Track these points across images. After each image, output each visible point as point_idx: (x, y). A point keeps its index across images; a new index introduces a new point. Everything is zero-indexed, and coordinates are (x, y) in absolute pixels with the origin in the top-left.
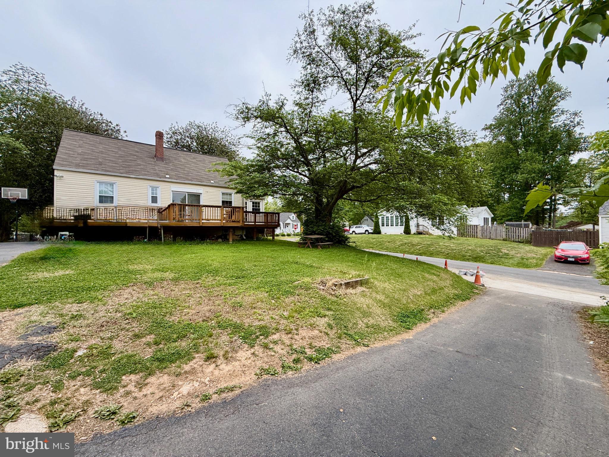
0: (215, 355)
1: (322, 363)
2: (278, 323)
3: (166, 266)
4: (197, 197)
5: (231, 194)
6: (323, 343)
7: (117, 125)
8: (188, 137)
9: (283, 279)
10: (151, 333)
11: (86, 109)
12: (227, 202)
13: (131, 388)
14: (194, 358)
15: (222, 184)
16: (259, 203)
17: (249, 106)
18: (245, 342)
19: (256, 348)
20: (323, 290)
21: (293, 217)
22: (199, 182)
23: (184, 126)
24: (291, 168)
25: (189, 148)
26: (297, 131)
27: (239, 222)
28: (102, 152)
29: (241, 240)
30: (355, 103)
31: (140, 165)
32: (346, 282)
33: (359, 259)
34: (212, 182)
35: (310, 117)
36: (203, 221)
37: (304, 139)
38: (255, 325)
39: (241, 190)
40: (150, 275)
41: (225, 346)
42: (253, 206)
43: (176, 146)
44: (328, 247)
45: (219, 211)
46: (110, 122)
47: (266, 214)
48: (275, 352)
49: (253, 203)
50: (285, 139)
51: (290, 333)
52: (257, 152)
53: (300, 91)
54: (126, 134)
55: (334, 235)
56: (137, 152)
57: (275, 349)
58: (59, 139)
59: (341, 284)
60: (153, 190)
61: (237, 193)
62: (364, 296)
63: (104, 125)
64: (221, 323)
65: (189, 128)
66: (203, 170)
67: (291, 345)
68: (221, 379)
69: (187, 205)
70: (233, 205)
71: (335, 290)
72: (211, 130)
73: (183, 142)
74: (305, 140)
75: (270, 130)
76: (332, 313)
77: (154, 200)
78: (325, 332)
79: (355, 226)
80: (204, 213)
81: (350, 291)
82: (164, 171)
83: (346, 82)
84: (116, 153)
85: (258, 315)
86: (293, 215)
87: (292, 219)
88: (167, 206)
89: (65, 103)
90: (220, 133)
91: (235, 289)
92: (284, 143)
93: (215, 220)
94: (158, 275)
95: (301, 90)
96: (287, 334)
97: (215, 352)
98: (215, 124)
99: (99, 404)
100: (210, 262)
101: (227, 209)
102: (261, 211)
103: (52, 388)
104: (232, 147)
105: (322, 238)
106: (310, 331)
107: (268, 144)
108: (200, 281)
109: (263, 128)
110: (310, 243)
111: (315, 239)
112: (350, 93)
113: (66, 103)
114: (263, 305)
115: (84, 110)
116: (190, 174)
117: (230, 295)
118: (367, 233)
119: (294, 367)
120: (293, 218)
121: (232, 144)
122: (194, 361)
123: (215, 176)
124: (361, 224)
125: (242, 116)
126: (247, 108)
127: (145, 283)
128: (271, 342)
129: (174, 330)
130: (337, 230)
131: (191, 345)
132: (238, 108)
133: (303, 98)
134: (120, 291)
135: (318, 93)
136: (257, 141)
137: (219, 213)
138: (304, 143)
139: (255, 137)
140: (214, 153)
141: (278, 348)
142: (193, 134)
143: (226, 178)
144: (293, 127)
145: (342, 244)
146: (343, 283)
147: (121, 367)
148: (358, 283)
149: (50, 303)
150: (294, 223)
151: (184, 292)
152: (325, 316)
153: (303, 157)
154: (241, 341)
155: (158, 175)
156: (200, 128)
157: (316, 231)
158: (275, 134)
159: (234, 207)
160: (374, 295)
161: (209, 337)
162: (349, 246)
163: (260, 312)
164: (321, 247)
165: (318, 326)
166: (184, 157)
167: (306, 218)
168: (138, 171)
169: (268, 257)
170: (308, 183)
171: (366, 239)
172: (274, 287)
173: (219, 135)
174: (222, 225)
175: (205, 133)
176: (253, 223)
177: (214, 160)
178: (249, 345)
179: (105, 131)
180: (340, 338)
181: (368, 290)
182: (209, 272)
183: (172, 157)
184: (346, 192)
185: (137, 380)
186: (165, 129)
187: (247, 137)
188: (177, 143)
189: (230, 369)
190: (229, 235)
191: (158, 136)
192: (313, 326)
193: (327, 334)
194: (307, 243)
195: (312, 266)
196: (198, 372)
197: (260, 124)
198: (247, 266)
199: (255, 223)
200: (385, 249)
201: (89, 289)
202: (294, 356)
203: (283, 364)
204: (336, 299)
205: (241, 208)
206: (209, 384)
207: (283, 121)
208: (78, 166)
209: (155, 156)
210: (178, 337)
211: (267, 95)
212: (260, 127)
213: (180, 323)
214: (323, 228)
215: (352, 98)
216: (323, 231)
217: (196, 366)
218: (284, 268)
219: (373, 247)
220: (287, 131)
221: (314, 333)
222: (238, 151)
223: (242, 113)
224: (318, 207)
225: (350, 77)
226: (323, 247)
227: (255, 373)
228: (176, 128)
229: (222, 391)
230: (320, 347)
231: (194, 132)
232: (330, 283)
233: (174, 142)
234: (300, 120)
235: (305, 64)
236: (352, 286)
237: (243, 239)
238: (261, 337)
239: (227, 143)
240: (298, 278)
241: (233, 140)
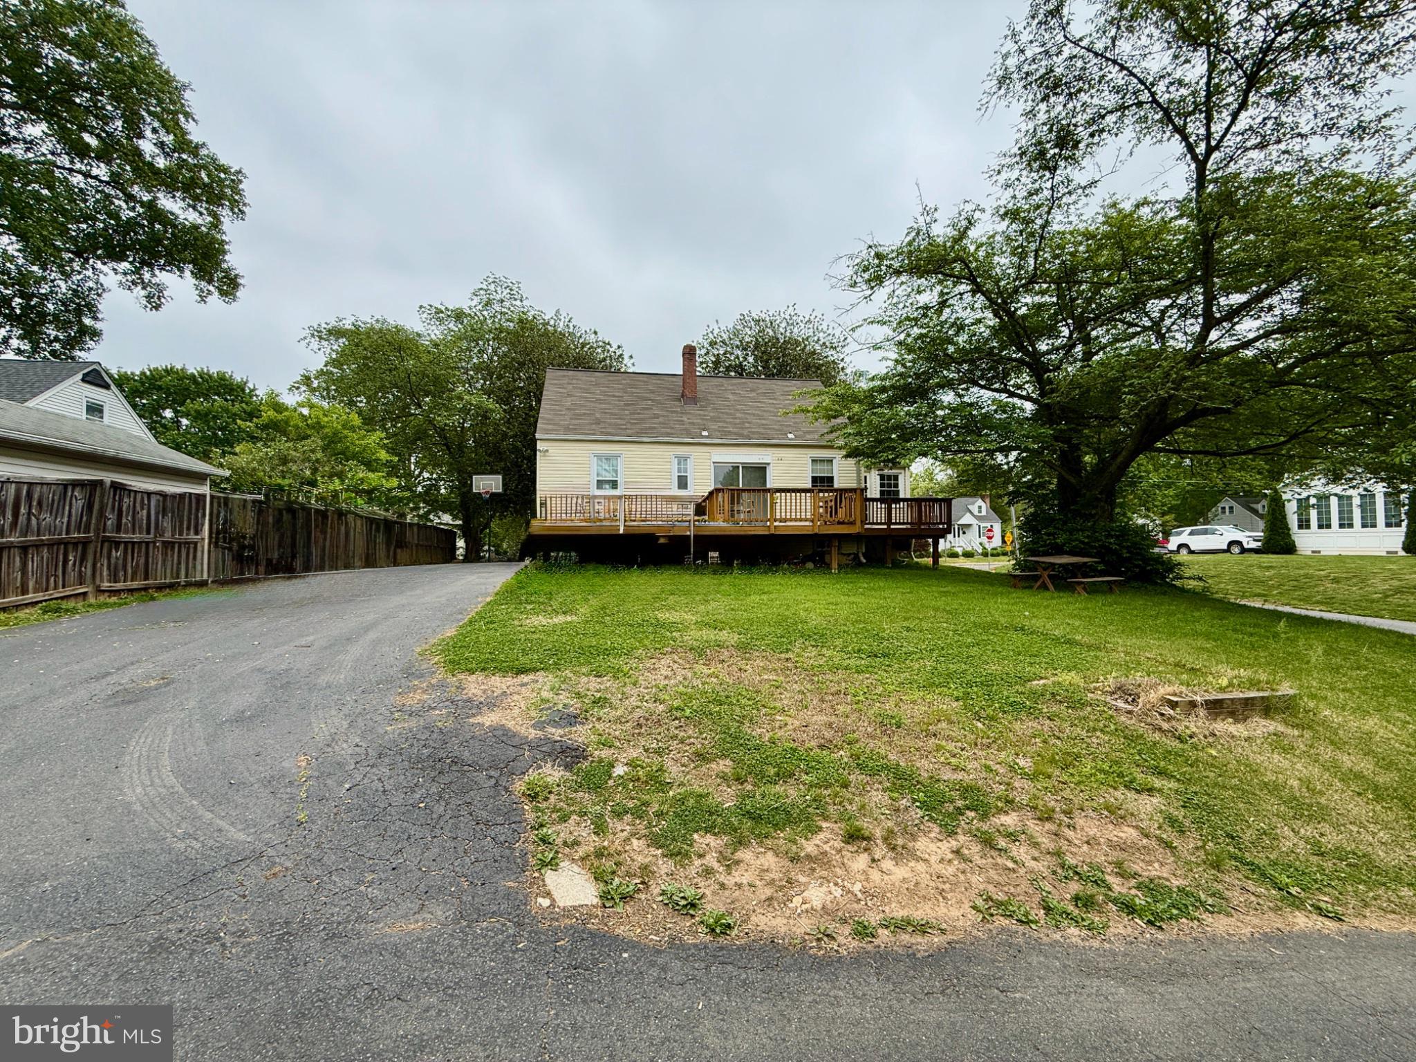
0: (867, 834)
1: (1171, 931)
2: (1008, 784)
3: (719, 617)
4: (760, 471)
5: (830, 461)
6: (1155, 871)
7: (619, 347)
8: (737, 347)
9: (993, 668)
10: (725, 757)
11: (574, 327)
12: (822, 479)
13: (711, 860)
14: (820, 829)
15: (813, 438)
16: (896, 478)
17: (880, 249)
18: (931, 818)
19: (961, 838)
20: (1130, 712)
21: (980, 507)
22: (764, 438)
23: (731, 326)
24: (983, 383)
25: (740, 370)
26: (1002, 283)
27: (853, 523)
28: (599, 401)
29: (854, 566)
30: (1201, 165)
31: (656, 416)
32: (1212, 698)
33: (1235, 630)
34: (790, 436)
35: (1042, 237)
36: (776, 524)
37: (1023, 300)
38: (945, 778)
39: (857, 448)
40: (694, 633)
41: (883, 817)
42: (882, 485)
43: (715, 369)
44: (1109, 588)
45: (809, 501)
46: (609, 344)
47: (916, 502)
48: (1016, 862)
49: (882, 478)
50: (969, 310)
51: (1049, 819)
52: (895, 356)
53: (1013, 179)
54: (632, 361)
55: (1126, 555)
56: (653, 392)
57: (1014, 853)
58: (540, 388)
59: (1193, 704)
60: (679, 463)
61: (846, 456)
62: (1288, 750)
63: (599, 350)
64: (862, 758)
65: (739, 327)
66: (770, 412)
67: (1058, 854)
68: (889, 895)
69: (743, 490)
70: (836, 486)
71: (1170, 719)
72: (784, 325)
73: (729, 360)
74: (1024, 304)
75: (929, 298)
76: (1173, 785)
77: (683, 483)
78: (1160, 839)
79: (1189, 529)
80: (778, 505)
81: (1224, 726)
82: (698, 424)
83: (1166, 112)
84: (620, 398)
85: (948, 755)
86: (980, 502)
87: (976, 513)
88: (706, 494)
89: (546, 324)
90: (803, 325)
91: (874, 682)
92: (967, 322)
93: (801, 520)
94: (709, 634)
95: (1016, 174)
96: (1039, 819)
97: (865, 824)
98: (791, 308)
99: (664, 877)
100: (803, 614)
101: (826, 494)
102: (902, 496)
103: (592, 827)
104: (830, 353)
105: (1085, 563)
106: (1111, 827)
107: (924, 331)
108: (790, 655)
109: (912, 295)
110: (1049, 576)
111: (1061, 565)
112: (1185, 138)
113: (548, 323)
114: (956, 732)
115: (571, 330)
116: (747, 425)
117: (867, 695)
118: (1236, 550)
119: (1083, 920)
120: (980, 512)
121: (829, 345)
122: (822, 836)
123: (796, 423)
124: (1206, 522)
125: (866, 276)
126: (878, 256)
127: (691, 649)
128: (998, 831)
129: (767, 757)
130: (1135, 543)
131: (808, 797)
132: (858, 260)
133: (1021, 194)
134: (654, 661)
135: (1069, 168)
136: (894, 331)
137: (808, 504)
138: (1024, 311)
139: (892, 319)
140: (790, 372)
141: (1021, 852)
142: (747, 339)
143: (822, 425)
144: (990, 277)
145: (1156, 583)
146: (1198, 699)
147: (687, 813)
148: (1253, 705)
149: (559, 670)
150: (982, 525)
151: (766, 677)
152: (1149, 790)
153: (1021, 348)
154: (921, 813)
155: (688, 433)
156: (761, 323)
157: (1064, 544)
158: (943, 304)
159: (841, 490)
160: (1326, 752)
161: (842, 787)
162: (1183, 590)
163: (951, 746)
164: (1085, 589)
165: (1132, 814)
166: (734, 389)
167: (1032, 510)
168: (655, 428)
169: (936, 609)
170: (1036, 417)
171: (1236, 569)
172: (975, 689)
173: (799, 332)
174: (816, 531)
175: (771, 333)
176: (885, 527)
177: (794, 387)
178: (941, 826)
179: (600, 362)
180: (1217, 866)
181: (1296, 733)
182: (805, 636)
183: (711, 393)
184: (1169, 428)
185: (721, 849)
186: (696, 338)
187: (872, 322)
188: (717, 363)
189: (906, 876)
190: (830, 553)
191: (687, 356)
192: (1116, 814)
193: (1168, 845)
194: (1040, 576)
195: (1070, 642)
196: (834, 863)
197: (904, 287)
198: (888, 628)
199: (889, 526)
200: (1318, 602)
201: (607, 653)
202: (1074, 887)
203: (1043, 901)
204: (1180, 746)
205: (858, 491)
206: (863, 898)
207: (967, 266)
208: (567, 430)
209: (683, 396)
210: (777, 775)
211: (926, 211)
212: (905, 293)
213: (774, 743)
214: (1088, 537)
215: (1191, 148)
216: (1088, 543)
217: (826, 847)
218: (988, 642)
219: (1264, 595)
220: (977, 289)
221: (1121, 834)
222: (842, 360)
223: (866, 269)
224: (1067, 476)
225: (1184, 91)
226: (1093, 590)
227: (971, 904)
228: (716, 332)
229: (900, 926)
230: (1151, 880)
231: (749, 335)
232: (1153, 696)
233: (713, 362)
234: (1012, 254)
235: (1030, 103)
236: (1232, 714)
237: (860, 564)
238: (971, 814)
239: (818, 347)
240: (1036, 669)
241: (830, 337)
